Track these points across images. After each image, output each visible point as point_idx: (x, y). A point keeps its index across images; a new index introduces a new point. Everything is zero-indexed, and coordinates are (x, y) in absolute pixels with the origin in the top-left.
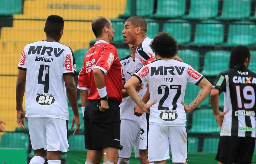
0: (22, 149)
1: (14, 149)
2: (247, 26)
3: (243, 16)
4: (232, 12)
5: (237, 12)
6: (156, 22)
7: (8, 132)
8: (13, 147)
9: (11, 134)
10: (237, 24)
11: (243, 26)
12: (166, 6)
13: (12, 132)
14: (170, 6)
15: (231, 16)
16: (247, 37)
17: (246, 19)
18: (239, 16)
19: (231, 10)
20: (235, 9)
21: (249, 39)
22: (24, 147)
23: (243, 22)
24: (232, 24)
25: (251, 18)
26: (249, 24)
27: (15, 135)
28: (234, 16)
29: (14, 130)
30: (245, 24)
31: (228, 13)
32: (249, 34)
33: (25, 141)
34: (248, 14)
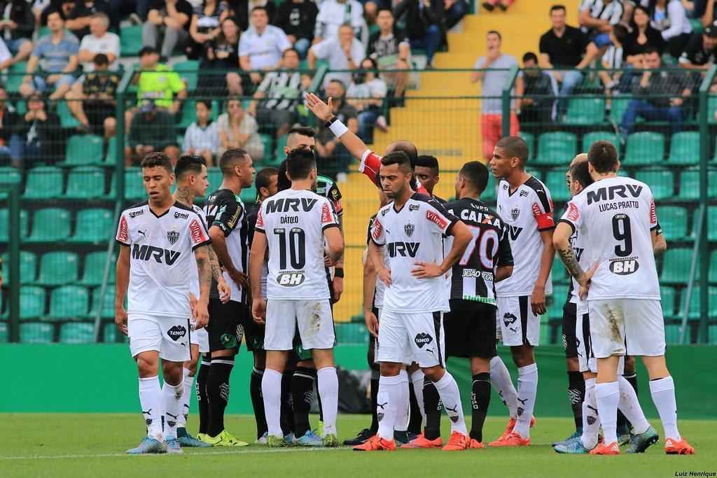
0: (362, 345)
1: (351, 345)
2: (659, 173)
3: (654, 160)
4: (639, 156)
5: (645, 156)
6: (537, 170)
7: (342, 323)
8: (348, 342)
9: (345, 325)
10: (645, 171)
11: (653, 174)
12: (549, 149)
13: (347, 323)
14: (555, 149)
15: (636, 161)
16: (659, 188)
17: (658, 164)
18: (648, 161)
19: (636, 152)
20: (642, 152)
21: (662, 191)
22: (363, 341)
23: (653, 168)
24: (640, 171)
25: (665, 163)
26: (661, 171)
27: (351, 326)
28: (641, 161)
29: (349, 319)
30: (656, 171)
31: (633, 157)
32: (662, 184)
33: (364, 334)
34: (660, 158)
